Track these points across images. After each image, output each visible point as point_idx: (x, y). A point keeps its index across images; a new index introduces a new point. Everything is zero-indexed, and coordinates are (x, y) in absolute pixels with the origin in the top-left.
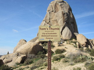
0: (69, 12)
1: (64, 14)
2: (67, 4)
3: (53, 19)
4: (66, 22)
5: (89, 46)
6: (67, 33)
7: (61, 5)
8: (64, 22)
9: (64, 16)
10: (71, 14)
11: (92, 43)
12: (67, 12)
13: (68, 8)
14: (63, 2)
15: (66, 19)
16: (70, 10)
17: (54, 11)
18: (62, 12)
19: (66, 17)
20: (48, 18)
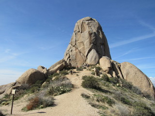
0: (98, 31)
1: (90, 34)
2: (96, 21)
3: (79, 41)
4: (93, 43)
5: (114, 72)
6: (92, 57)
7: (88, 24)
8: (90, 44)
9: (91, 37)
10: (100, 33)
11: (120, 68)
12: (96, 32)
13: (97, 26)
14: (91, 19)
15: (93, 40)
16: (100, 28)
17: (81, 32)
18: (89, 32)
19: (93, 38)
20: (74, 40)
